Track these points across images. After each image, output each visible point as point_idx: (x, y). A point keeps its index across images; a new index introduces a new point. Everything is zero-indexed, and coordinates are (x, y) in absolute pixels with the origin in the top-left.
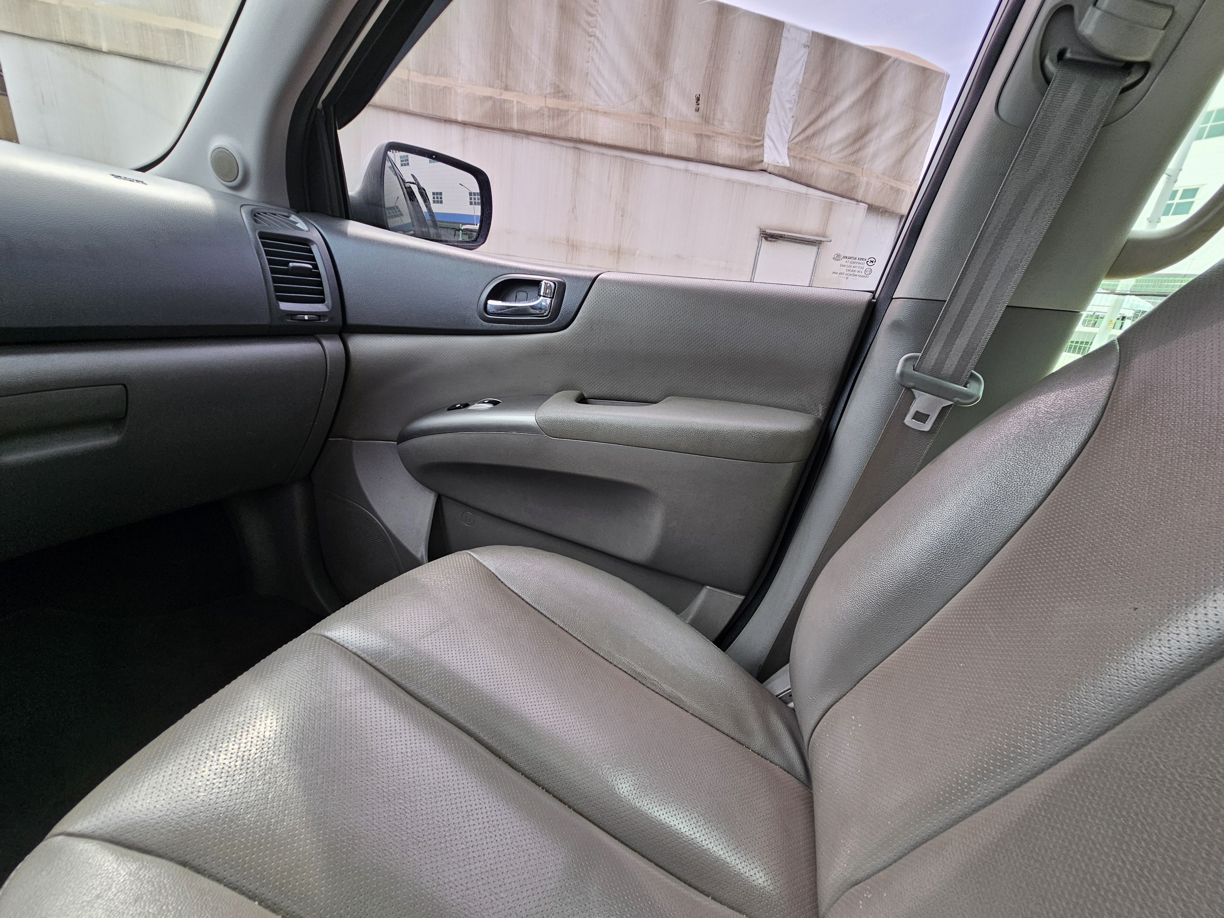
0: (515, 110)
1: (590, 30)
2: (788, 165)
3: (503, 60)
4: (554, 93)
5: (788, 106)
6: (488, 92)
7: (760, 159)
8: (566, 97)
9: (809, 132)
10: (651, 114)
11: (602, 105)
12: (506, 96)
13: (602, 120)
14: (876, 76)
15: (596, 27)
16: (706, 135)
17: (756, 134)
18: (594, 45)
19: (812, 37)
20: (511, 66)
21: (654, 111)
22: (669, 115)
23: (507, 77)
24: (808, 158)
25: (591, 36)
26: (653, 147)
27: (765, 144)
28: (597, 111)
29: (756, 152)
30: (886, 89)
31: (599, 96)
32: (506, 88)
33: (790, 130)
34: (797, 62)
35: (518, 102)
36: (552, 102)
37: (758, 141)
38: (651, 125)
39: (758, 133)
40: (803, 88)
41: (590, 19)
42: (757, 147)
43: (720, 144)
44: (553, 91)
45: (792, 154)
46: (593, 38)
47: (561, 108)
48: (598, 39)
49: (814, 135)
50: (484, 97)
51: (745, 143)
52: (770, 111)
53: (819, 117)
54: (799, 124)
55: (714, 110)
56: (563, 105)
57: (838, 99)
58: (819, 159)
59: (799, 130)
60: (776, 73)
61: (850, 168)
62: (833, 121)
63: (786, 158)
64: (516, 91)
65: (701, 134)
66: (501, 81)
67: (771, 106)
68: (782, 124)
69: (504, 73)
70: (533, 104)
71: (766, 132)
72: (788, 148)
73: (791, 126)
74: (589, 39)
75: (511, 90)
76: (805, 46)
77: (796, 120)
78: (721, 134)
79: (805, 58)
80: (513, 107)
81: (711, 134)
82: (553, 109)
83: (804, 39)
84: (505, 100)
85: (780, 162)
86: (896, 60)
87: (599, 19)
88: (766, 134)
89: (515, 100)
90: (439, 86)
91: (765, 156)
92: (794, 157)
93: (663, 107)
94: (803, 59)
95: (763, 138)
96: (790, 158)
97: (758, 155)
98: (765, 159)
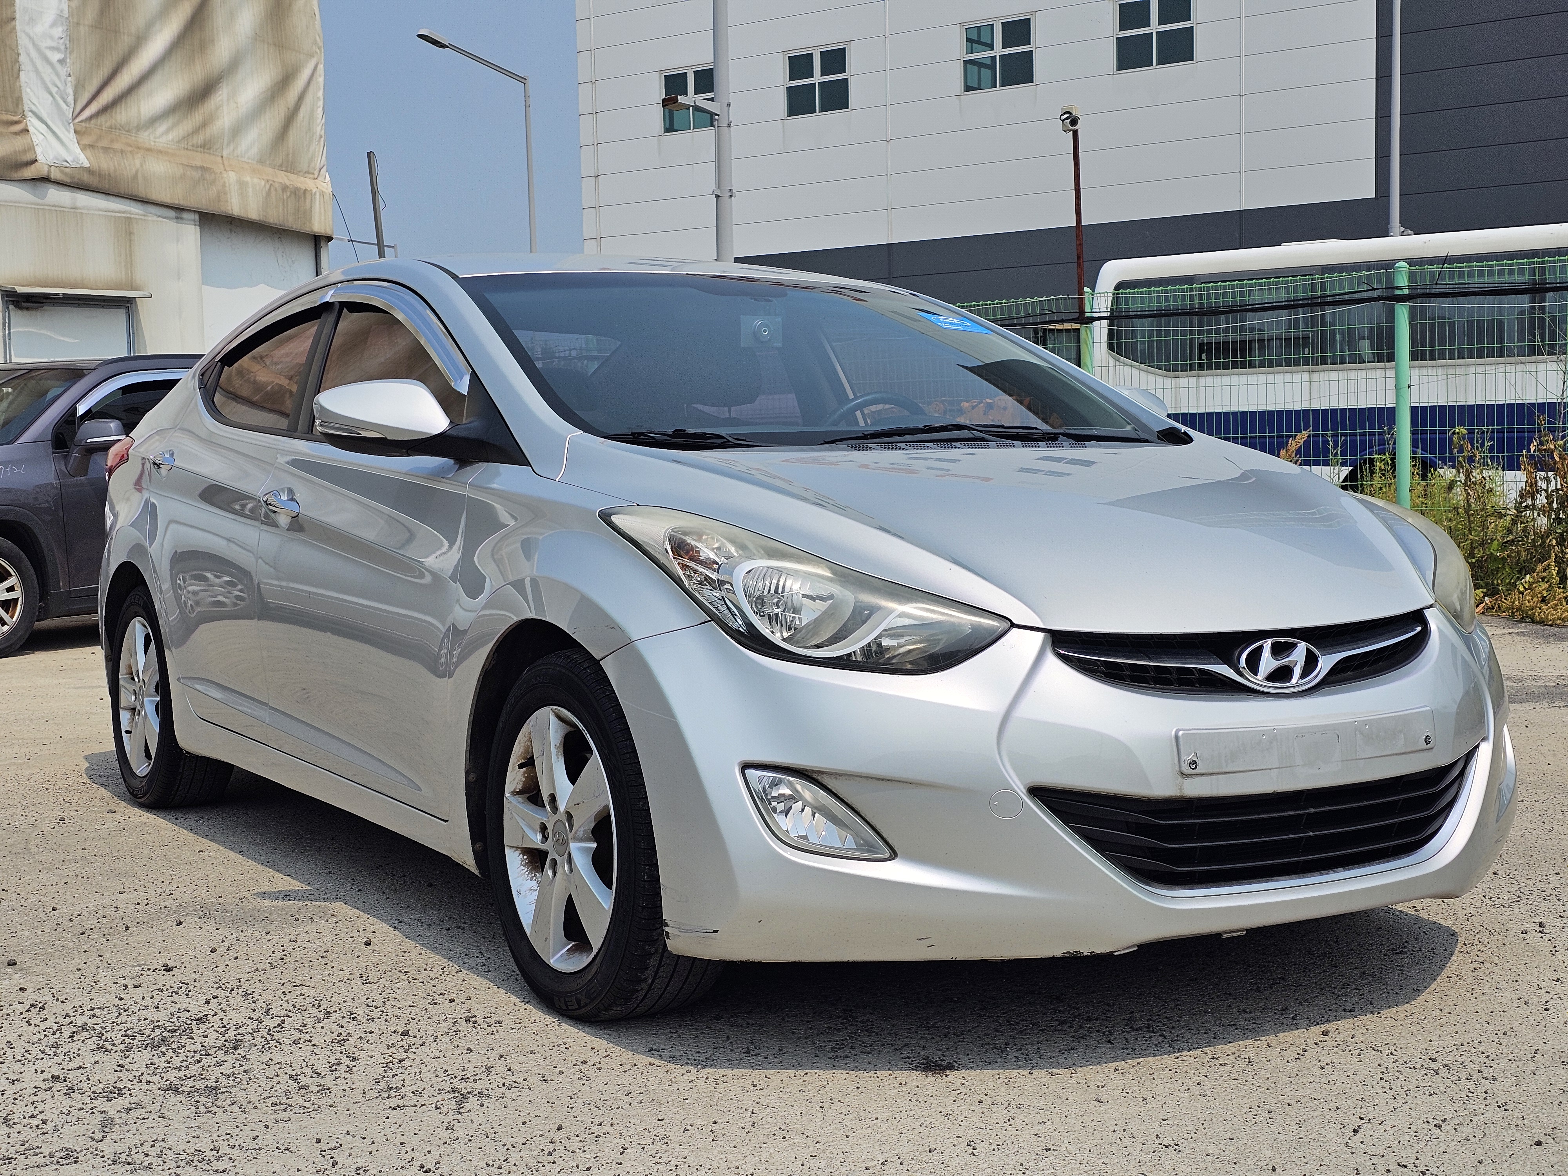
2: (86, 164)
5: (55, 57)
7: (28, 157)
9: (106, 98)
17: (7, 111)
24: (117, 146)
27: (31, 129)
29: (18, 143)
33: (71, 99)
37: (16, 123)
39: (11, 106)
40: (73, 23)
42: (16, 134)
45: (85, 141)
49: (116, 104)
52: (23, 67)
53: (115, 72)
54: (82, 86)
57: (139, 39)
58: (139, 148)
59: (86, 97)
61: (198, 159)
62: (144, 78)
63: (78, 150)
67: (22, 58)
68: (54, 90)
71: (27, 105)
72: (75, 132)
73: (70, 91)
77: (76, 80)
85: (70, 160)
88: (26, 109)
91: (39, 150)
95: (24, 116)
96: (83, 148)
97: (25, 151)
98: (39, 158)
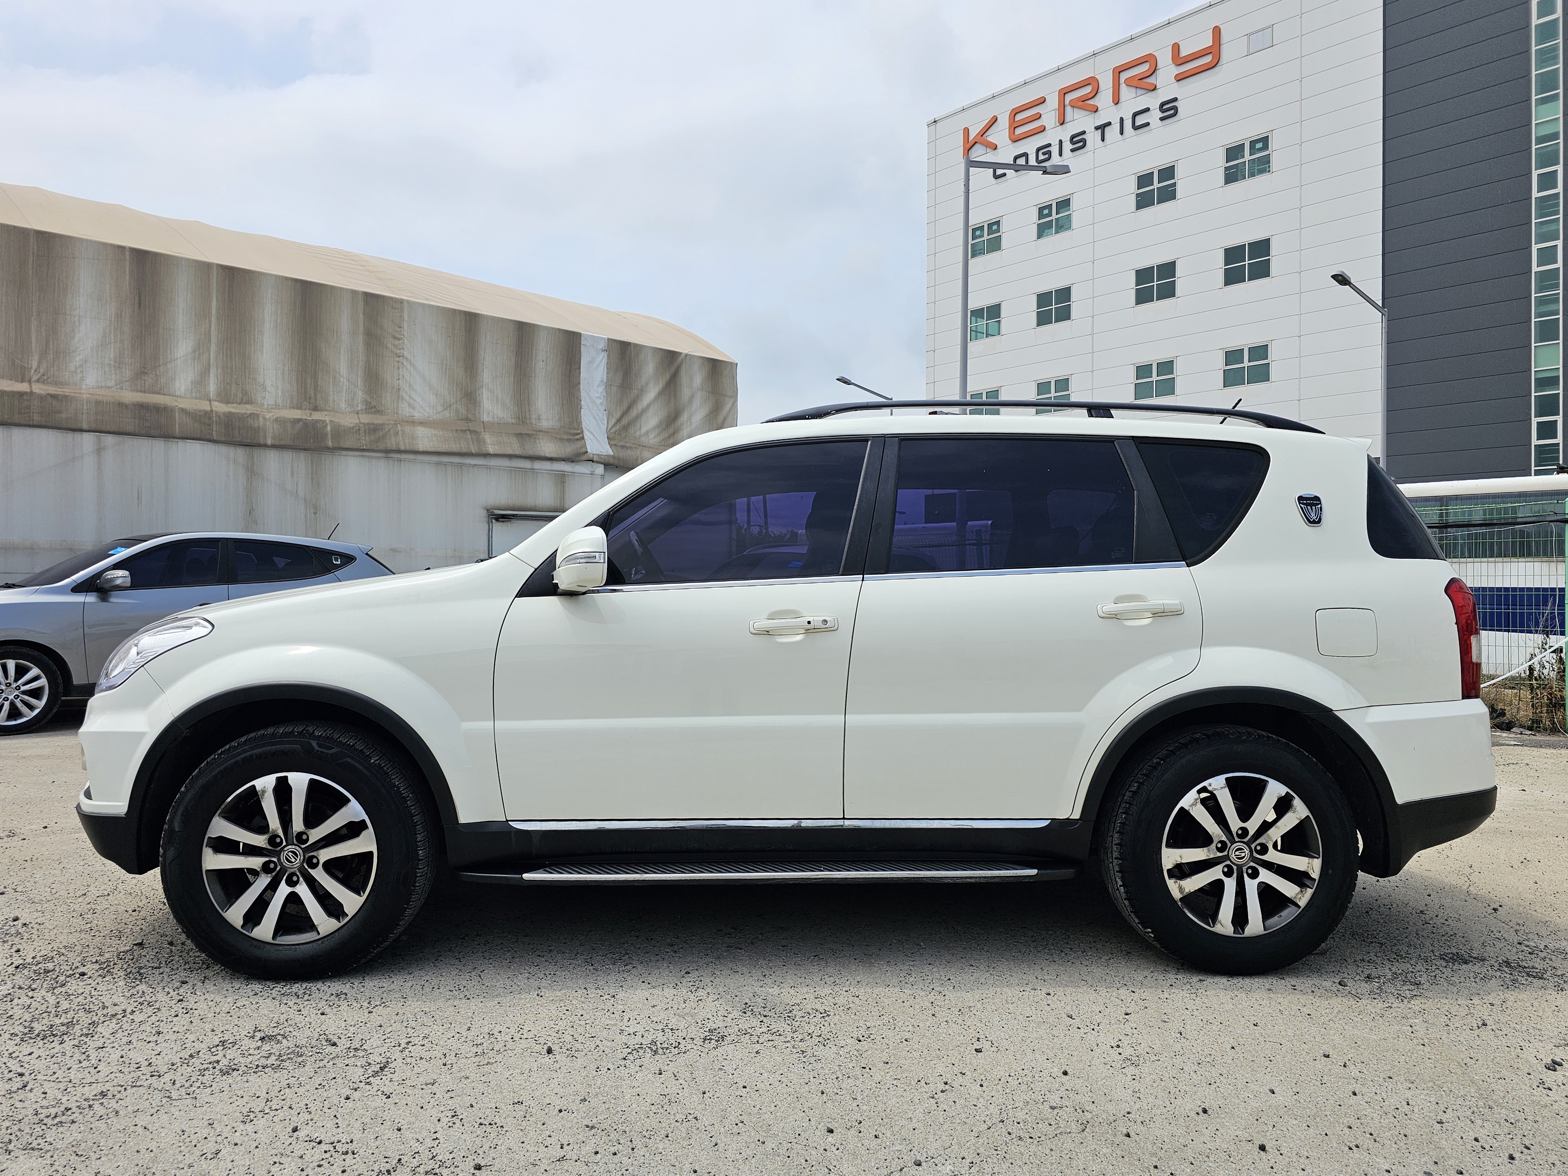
0: (329, 428)
1: (398, 351)
2: (612, 453)
3: (311, 384)
4: (366, 409)
5: (599, 402)
6: (297, 414)
7: (583, 450)
8: (379, 412)
9: (625, 421)
10: (467, 419)
11: (417, 415)
12: (317, 416)
13: (421, 431)
14: (673, 369)
15: (403, 349)
16: (525, 434)
17: (574, 429)
18: (403, 364)
19: (608, 343)
20: (319, 388)
21: (470, 416)
22: (486, 418)
23: (316, 399)
24: (628, 445)
25: (400, 357)
26: (477, 450)
27: (585, 437)
28: (413, 422)
29: (579, 444)
30: (684, 378)
31: (413, 408)
32: (316, 409)
33: (605, 422)
34: (599, 365)
35: (331, 421)
36: (365, 419)
37: (578, 434)
38: (469, 430)
39: (576, 426)
40: (609, 385)
41: (397, 342)
42: (578, 440)
43: (541, 441)
44: (364, 407)
45: (612, 443)
46: (401, 358)
47: (376, 422)
48: (407, 359)
49: (629, 424)
50: (294, 419)
51: (565, 437)
52: (583, 407)
53: (629, 408)
54: (612, 416)
55: (529, 411)
56: (378, 420)
57: (642, 391)
58: (639, 445)
59: (614, 421)
60: (582, 375)
62: (644, 411)
63: (608, 447)
64: (326, 411)
65: (521, 434)
66: (310, 403)
67: (582, 403)
68: (597, 418)
69: (312, 395)
70: (348, 421)
71: (584, 425)
72: (608, 438)
73: (605, 418)
74: (398, 359)
75: (321, 410)
76: (603, 351)
77: (609, 412)
78: (541, 431)
79: (605, 361)
80: (327, 425)
81: (531, 432)
82: (368, 424)
83: (602, 345)
84: (317, 421)
85: (603, 451)
86: (687, 355)
87: (406, 341)
88: (583, 427)
89: (327, 419)
90: (246, 413)
91: (588, 447)
92: (615, 445)
93: (479, 413)
94: (604, 361)
95: (582, 432)
96: (611, 446)
97: (581, 448)
98: (589, 450)
